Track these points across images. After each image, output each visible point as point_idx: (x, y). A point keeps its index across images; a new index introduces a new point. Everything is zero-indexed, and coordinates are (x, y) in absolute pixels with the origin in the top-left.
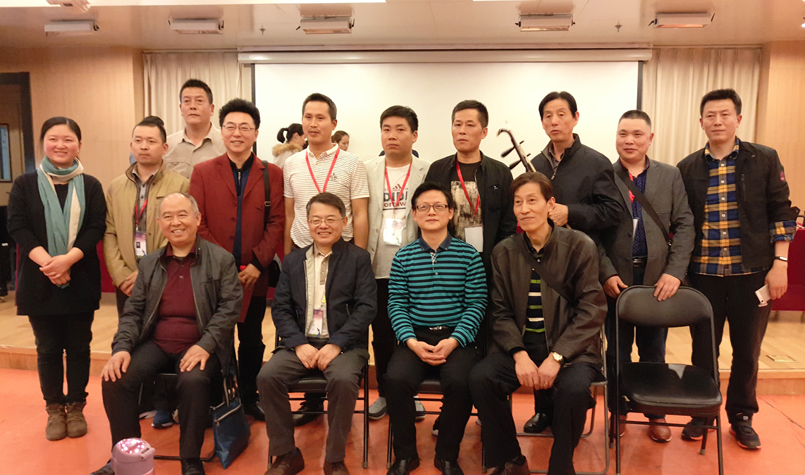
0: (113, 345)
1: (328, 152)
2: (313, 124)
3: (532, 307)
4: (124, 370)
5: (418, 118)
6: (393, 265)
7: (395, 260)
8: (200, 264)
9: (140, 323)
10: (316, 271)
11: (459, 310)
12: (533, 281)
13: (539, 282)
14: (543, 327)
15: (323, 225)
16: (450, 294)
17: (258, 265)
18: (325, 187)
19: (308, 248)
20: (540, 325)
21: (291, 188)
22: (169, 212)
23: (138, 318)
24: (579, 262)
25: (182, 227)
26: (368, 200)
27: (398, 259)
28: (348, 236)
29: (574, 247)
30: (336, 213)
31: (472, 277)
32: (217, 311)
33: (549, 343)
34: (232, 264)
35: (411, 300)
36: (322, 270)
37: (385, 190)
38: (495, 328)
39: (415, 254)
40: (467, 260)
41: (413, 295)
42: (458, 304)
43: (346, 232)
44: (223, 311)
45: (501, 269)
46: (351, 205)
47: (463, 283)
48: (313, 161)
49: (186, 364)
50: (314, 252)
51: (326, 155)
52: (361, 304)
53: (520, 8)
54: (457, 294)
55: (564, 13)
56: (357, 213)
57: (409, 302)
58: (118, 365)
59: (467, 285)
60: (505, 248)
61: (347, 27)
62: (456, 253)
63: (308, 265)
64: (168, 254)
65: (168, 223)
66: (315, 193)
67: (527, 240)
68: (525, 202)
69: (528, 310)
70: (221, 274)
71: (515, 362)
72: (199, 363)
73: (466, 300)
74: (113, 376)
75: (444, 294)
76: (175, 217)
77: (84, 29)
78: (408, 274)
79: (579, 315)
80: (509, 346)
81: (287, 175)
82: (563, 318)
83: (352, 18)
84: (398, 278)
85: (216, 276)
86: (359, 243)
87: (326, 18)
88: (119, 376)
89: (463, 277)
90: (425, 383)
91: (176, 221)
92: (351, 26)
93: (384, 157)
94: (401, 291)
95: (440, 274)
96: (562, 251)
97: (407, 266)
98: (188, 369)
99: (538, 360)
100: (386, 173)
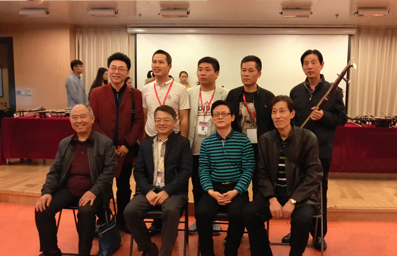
0: (42, 190)
1: (166, 83)
2: (157, 66)
3: (281, 172)
4: (48, 205)
5: (220, 64)
6: (201, 147)
7: (202, 144)
8: (93, 146)
9: (58, 178)
10: (159, 150)
11: (239, 172)
12: (281, 158)
13: (284, 158)
14: (286, 184)
15: (162, 123)
16: (233, 164)
17: (127, 146)
18: (164, 103)
19: (154, 137)
20: (284, 182)
21: (146, 103)
22: (75, 115)
23: (57, 175)
24: (307, 147)
25: (83, 124)
26: (189, 110)
27: (204, 144)
28: (177, 130)
29: (304, 139)
30: (170, 117)
31: (245, 154)
32: (102, 172)
33: (289, 193)
34: (112, 146)
35: (211, 167)
36: (162, 149)
37: (199, 104)
38: (259, 184)
39: (213, 141)
40: (242, 144)
41: (212, 164)
42: (238, 169)
43: (176, 128)
44: (105, 172)
45: (263, 150)
46: (179, 113)
47: (240, 157)
48: (158, 88)
49: (82, 202)
50: (157, 139)
51: (165, 85)
52: (184, 169)
53: (282, 4)
54: (238, 164)
55: (307, 7)
56: (182, 117)
57: (210, 168)
58: (44, 202)
59: (243, 158)
60: (266, 138)
61: (186, 14)
62: (236, 140)
63: (154, 147)
64: (75, 139)
65: (75, 121)
66: (159, 106)
67: (278, 134)
68: (278, 112)
69: (278, 174)
70: (105, 152)
71: (269, 204)
72: (90, 201)
73: (243, 167)
74: (41, 209)
75: (229, 164)
76: (79, 118)
77: (41, 13)
78: (209, 152)
79: (307, 178)
80: (267, 194)
81: (144, 95)
82: (298, 179)
83: (189, 9)
84: (204, 154)
85: (102, 153)
86: (183, 134)
87: (175, 9)
88: (45, 208)
89: (241, 154)
90: (218, 214)
91: (79, 120)
92: (188, 13)
93: (200, 86)
94: (206, 162)
95: (227, 152)
96: (298, 140)
97: (209, 147)
98: (83, 205)
99: (283, 202)
100: (200, 95)
